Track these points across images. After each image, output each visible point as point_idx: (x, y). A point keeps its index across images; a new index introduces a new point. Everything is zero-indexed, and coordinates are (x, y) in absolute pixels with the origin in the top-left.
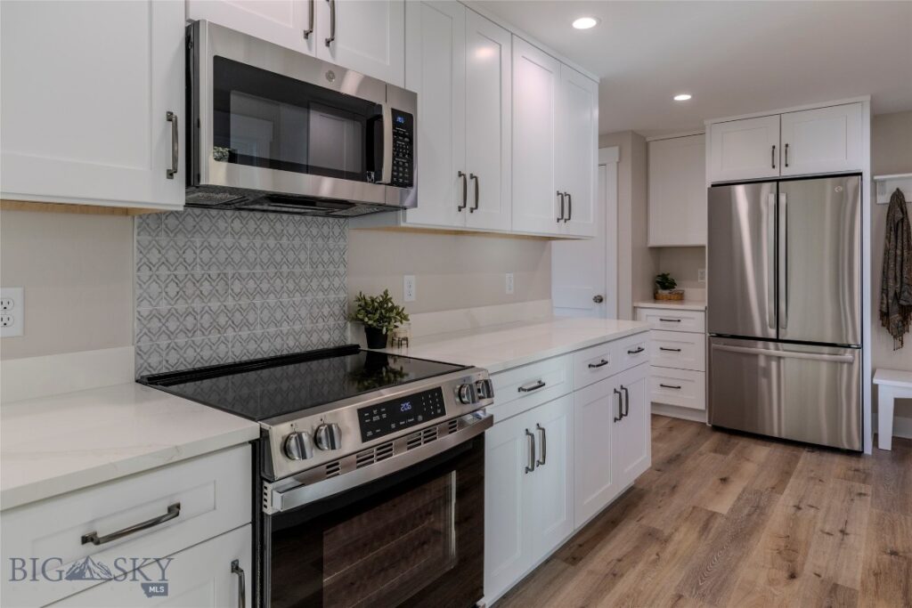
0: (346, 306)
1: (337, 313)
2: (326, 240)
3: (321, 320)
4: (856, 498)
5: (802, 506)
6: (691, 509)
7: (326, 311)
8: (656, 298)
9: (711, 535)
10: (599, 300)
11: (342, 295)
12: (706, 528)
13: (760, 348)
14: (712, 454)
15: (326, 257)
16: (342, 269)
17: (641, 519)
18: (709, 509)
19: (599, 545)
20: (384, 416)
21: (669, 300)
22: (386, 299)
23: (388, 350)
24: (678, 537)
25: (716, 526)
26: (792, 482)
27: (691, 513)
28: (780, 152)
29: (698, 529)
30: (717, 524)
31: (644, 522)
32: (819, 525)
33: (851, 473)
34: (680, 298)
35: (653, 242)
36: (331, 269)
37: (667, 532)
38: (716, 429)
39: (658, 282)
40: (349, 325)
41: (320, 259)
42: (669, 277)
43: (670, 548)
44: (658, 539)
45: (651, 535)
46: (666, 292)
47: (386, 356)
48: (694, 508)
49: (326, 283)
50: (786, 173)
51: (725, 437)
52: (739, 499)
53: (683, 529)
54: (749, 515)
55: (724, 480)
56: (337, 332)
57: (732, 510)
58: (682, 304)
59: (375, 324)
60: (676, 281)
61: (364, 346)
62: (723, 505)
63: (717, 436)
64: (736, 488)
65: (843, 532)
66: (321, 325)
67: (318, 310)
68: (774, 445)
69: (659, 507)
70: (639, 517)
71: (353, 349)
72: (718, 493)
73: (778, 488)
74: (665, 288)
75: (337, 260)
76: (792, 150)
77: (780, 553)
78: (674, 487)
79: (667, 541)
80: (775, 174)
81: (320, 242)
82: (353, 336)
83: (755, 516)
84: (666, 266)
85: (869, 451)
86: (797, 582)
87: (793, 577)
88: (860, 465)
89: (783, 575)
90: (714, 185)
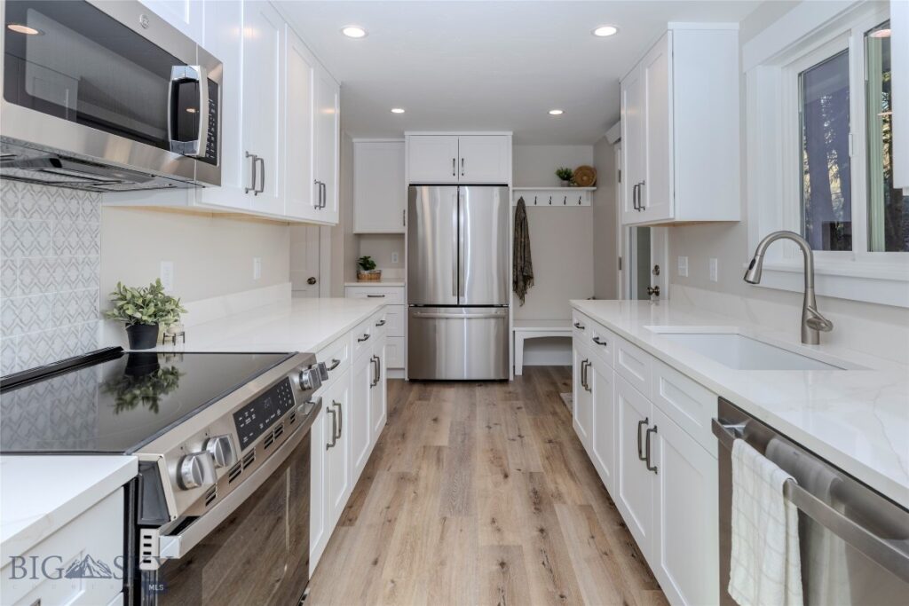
0: (98, 300)
1: (86, 309)
2: (74, 219)
3: (66, 320)
4: (517, 411)
5: (491, 425)
6: (422, 450)
7: (73, 308)
8: (359, 278)
9: (445, 464)
10: (311, 281)
11: (93, 288)
12: (439, 460)
13: (442, 312)
14: (420, 402)
15: (73, 240)
16: (93, 256)
17: (390, 467)
18: (435, 444)
19: (366, 501)
20: (254, 416)
21: (370, 279)
22: (155, 290)
23: (159, 348)
24: (423, 473)
25: (445, 456)
27: (424, 452)
28: (458, 164)
29: (434, 463)
30: (445, 455)
31: (393, 469)
32: (506, 436)
33: (508, 395)
34: (378, 277)
35: (358, 229)
36: (81, 256)
37: (413, 472)
38: (413, 381)
39: (361, 264)
40: (101, 323)
41: (66, 244)
42: (370, 259)
43: (422, 484)
44: (409, 479)
45: (403, 479)
46: (366, 273)
47: (154, 356)
48: (424, 447)
49: (73, 274)
50: (462, 180)
51: (422, 387)
52: (451, 431)
53: (424, 466)
54: (463, 442)
55: (435, 420)
56: (86, 334)
57: (450, 442)
58: (380, 282)
59: (150, 320)
60: (376, 263)
61: (127, 349)
62: (443, 440)
63: (416, 388)
64: (446, 423)
65: (520, 436)
66: (65, 327)
67: (62, 308)
68: (456, 385)
69: (399, 454)
70: (388, 466)
71: (114, 353)
72: (435, 431)
73: (472, 416)
74: (366, 269)
75: (87, 244)
76: (466, 164)
77: (492, 463)
78: (404, 435)
79: (416, 479)
80: (454, 180)
81: (67, 221)
82: (109, 337)
83: (466, 442)
84: (367, 250)
85: (511, 378)
86: (510, 479)
87: (506, 476)
88: (511, 388)
89: (501, 477)
90: (411, 185)
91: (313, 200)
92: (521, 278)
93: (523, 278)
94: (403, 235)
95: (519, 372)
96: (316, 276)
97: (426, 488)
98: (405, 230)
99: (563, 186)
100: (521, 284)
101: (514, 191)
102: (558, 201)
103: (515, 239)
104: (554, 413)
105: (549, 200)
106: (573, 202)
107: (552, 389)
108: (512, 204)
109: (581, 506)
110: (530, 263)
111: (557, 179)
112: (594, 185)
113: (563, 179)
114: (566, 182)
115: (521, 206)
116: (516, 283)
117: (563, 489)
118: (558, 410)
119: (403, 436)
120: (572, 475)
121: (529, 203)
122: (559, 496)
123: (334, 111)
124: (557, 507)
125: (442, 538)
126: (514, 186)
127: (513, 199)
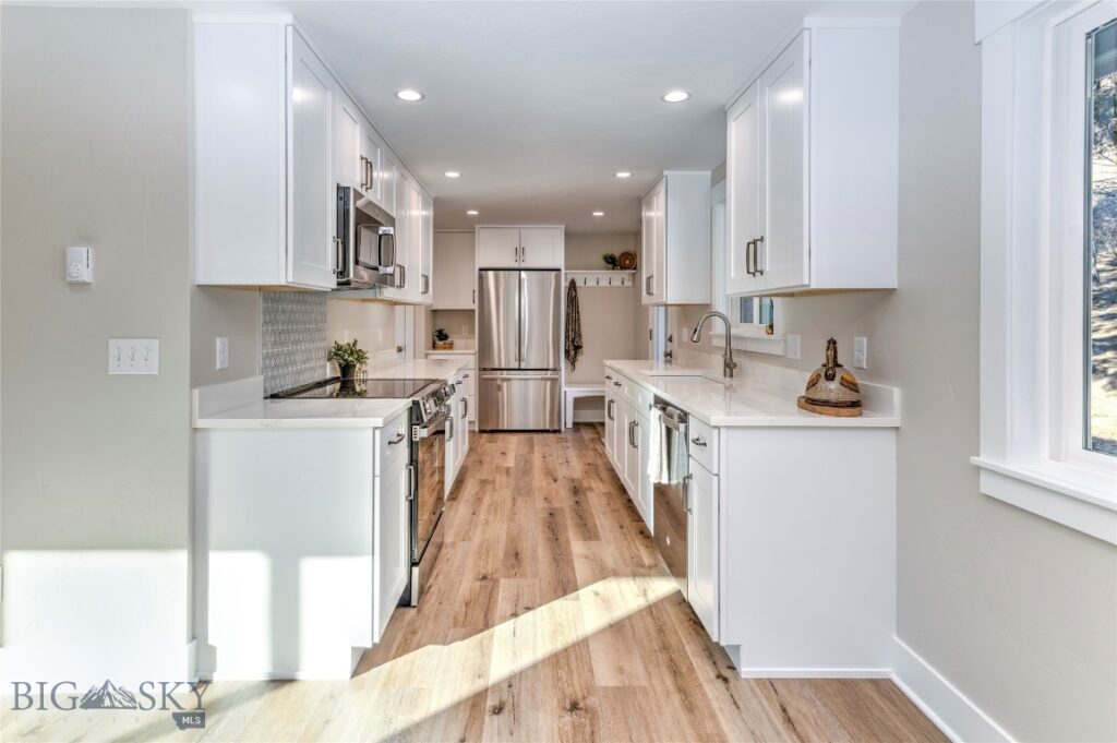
4: (566, 449)
8: (434, 346)
9: (512, 476)
10: (399, 349)
12: (508, 473)
14: (490, 443)
18: (504, 466)
21: (445, 348)
24: (497, 479)
26: (536, 448)
27: (497, 469)
28: (520, 252)
29: (505, 475)
30: (512, 471)
31: (477, 477)
32: (556, 462)
33: (560, 439)
34: (451, 346)
37: (491, 479)
38: (482, 431)
39: (436, 336)
42: (444, 332)
43: (497, 483)
44: (488, 482)
45: (484, 481)
46: (441, 343)
48: (496, 467)
50: (523, 265)
51: (491, 434)
52: (516, 460)
53: (498, 476)
54: (525, 465)
55: (503, 453)
57: (515, 465)
58: (453, 350)
60: (449, 335)
62: (510, 462)
63: (485, 435)
64: (511, 456)
65: (567, 462)
69: (480, 471)
72: (504, 459)
73: (531, 452)
74: (441, 340)
76: (527, 251)
77: (546, 474)
80: (516, 265)
83: (527, 464)
84: (442, 324)
85: (563, 429)
86: (558, 482)
87: (555, 480)
88: (562, 436)
89: (552, 481)
90: (481, 270)
91: (421, 288)
92: (572, 347)
93: (574, 349)
94: (473, 311)
95: (570, 425)
96: (403, 346)
97: (501, 485)
98: (476, 307)
99: (608, 269)
100: (572, 352)
101: (566, 274)
102: (604, 283)
103: (568, 315)
104: (595, 450)
105: (597, 281)
106: (616, 283)
107: (596, 436)
108: (564, 284)
109: (605, 494)
110: (580, 335)
111: (603, 263)
112: (635, 269)
113: (608, 262)
114: (610, 266)
115: (573, 285)
116: (567, 352)
117: (593, 485)
118: (598, 448)
119: (480, 462)
120: (601, 480)
121: (579, 283)
122: (591, 489)
123: (430, 213)
124: (589, 494)
125: (513, 505)
126: (566, 269)
127: (566, 280)
